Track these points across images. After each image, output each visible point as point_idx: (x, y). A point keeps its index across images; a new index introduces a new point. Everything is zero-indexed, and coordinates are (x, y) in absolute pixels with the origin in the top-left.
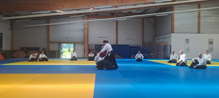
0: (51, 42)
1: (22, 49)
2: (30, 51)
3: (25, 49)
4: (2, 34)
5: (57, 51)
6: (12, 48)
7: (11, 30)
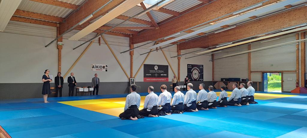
0: (251, 72)
1: (222, 79)
2: (229, 82)
3: (224, 80)
4: (203, 66)
5: (259, 82)
6: (213, 79)
7: (212, 61)
